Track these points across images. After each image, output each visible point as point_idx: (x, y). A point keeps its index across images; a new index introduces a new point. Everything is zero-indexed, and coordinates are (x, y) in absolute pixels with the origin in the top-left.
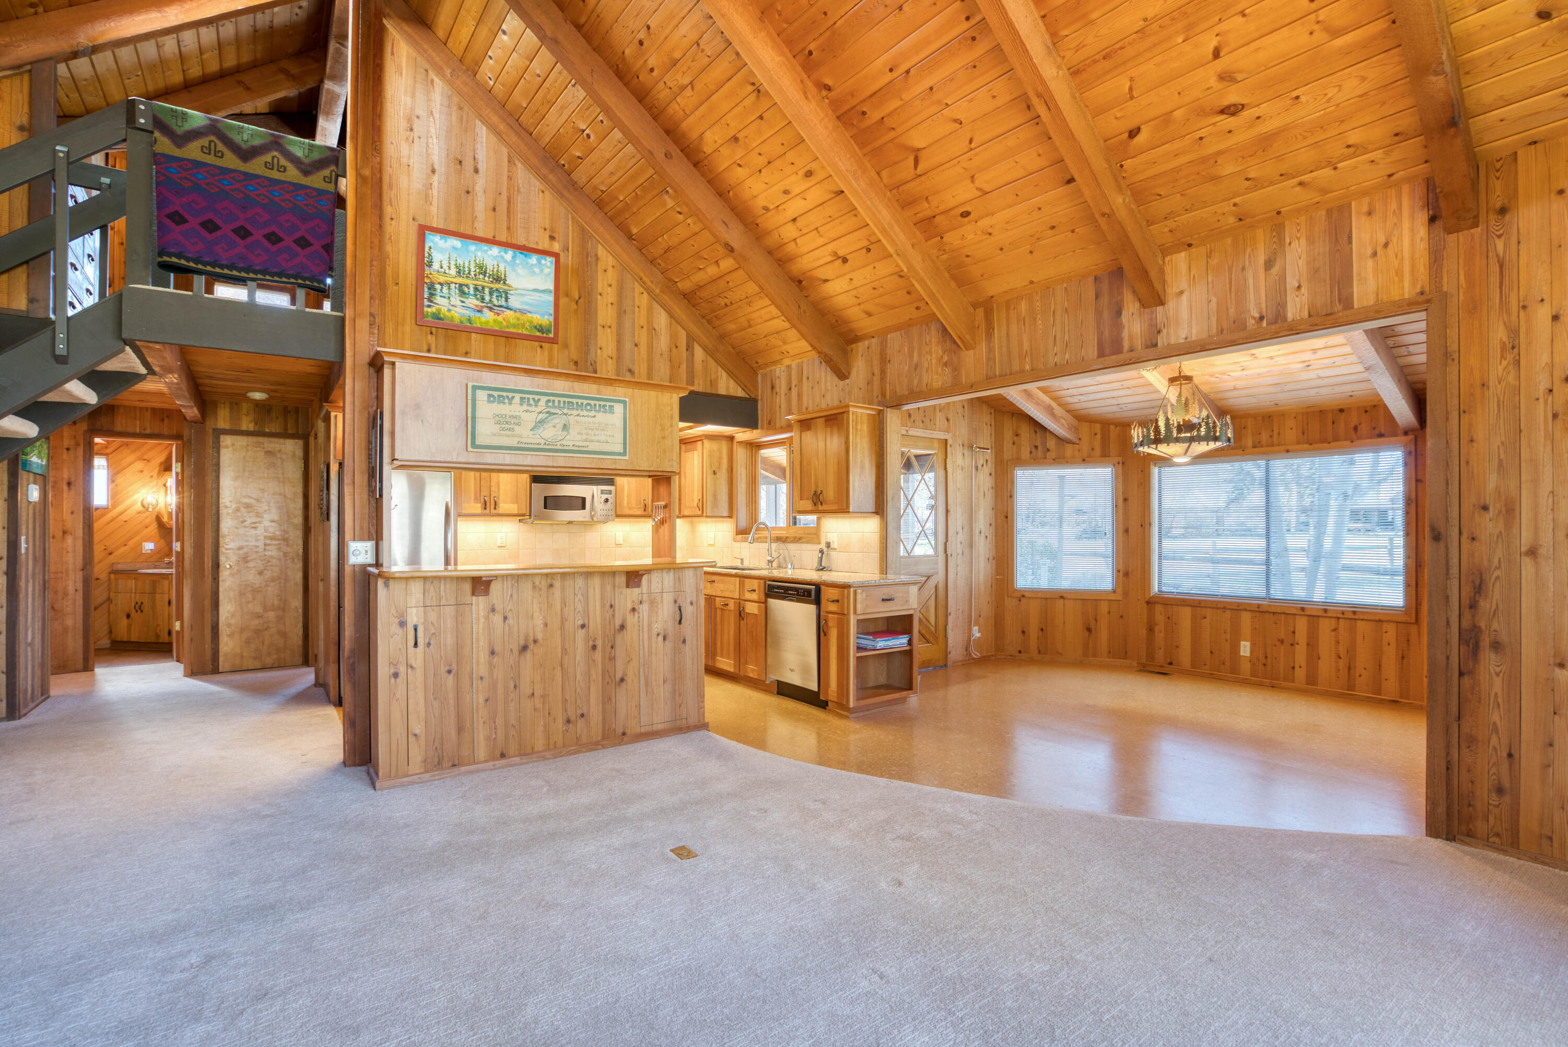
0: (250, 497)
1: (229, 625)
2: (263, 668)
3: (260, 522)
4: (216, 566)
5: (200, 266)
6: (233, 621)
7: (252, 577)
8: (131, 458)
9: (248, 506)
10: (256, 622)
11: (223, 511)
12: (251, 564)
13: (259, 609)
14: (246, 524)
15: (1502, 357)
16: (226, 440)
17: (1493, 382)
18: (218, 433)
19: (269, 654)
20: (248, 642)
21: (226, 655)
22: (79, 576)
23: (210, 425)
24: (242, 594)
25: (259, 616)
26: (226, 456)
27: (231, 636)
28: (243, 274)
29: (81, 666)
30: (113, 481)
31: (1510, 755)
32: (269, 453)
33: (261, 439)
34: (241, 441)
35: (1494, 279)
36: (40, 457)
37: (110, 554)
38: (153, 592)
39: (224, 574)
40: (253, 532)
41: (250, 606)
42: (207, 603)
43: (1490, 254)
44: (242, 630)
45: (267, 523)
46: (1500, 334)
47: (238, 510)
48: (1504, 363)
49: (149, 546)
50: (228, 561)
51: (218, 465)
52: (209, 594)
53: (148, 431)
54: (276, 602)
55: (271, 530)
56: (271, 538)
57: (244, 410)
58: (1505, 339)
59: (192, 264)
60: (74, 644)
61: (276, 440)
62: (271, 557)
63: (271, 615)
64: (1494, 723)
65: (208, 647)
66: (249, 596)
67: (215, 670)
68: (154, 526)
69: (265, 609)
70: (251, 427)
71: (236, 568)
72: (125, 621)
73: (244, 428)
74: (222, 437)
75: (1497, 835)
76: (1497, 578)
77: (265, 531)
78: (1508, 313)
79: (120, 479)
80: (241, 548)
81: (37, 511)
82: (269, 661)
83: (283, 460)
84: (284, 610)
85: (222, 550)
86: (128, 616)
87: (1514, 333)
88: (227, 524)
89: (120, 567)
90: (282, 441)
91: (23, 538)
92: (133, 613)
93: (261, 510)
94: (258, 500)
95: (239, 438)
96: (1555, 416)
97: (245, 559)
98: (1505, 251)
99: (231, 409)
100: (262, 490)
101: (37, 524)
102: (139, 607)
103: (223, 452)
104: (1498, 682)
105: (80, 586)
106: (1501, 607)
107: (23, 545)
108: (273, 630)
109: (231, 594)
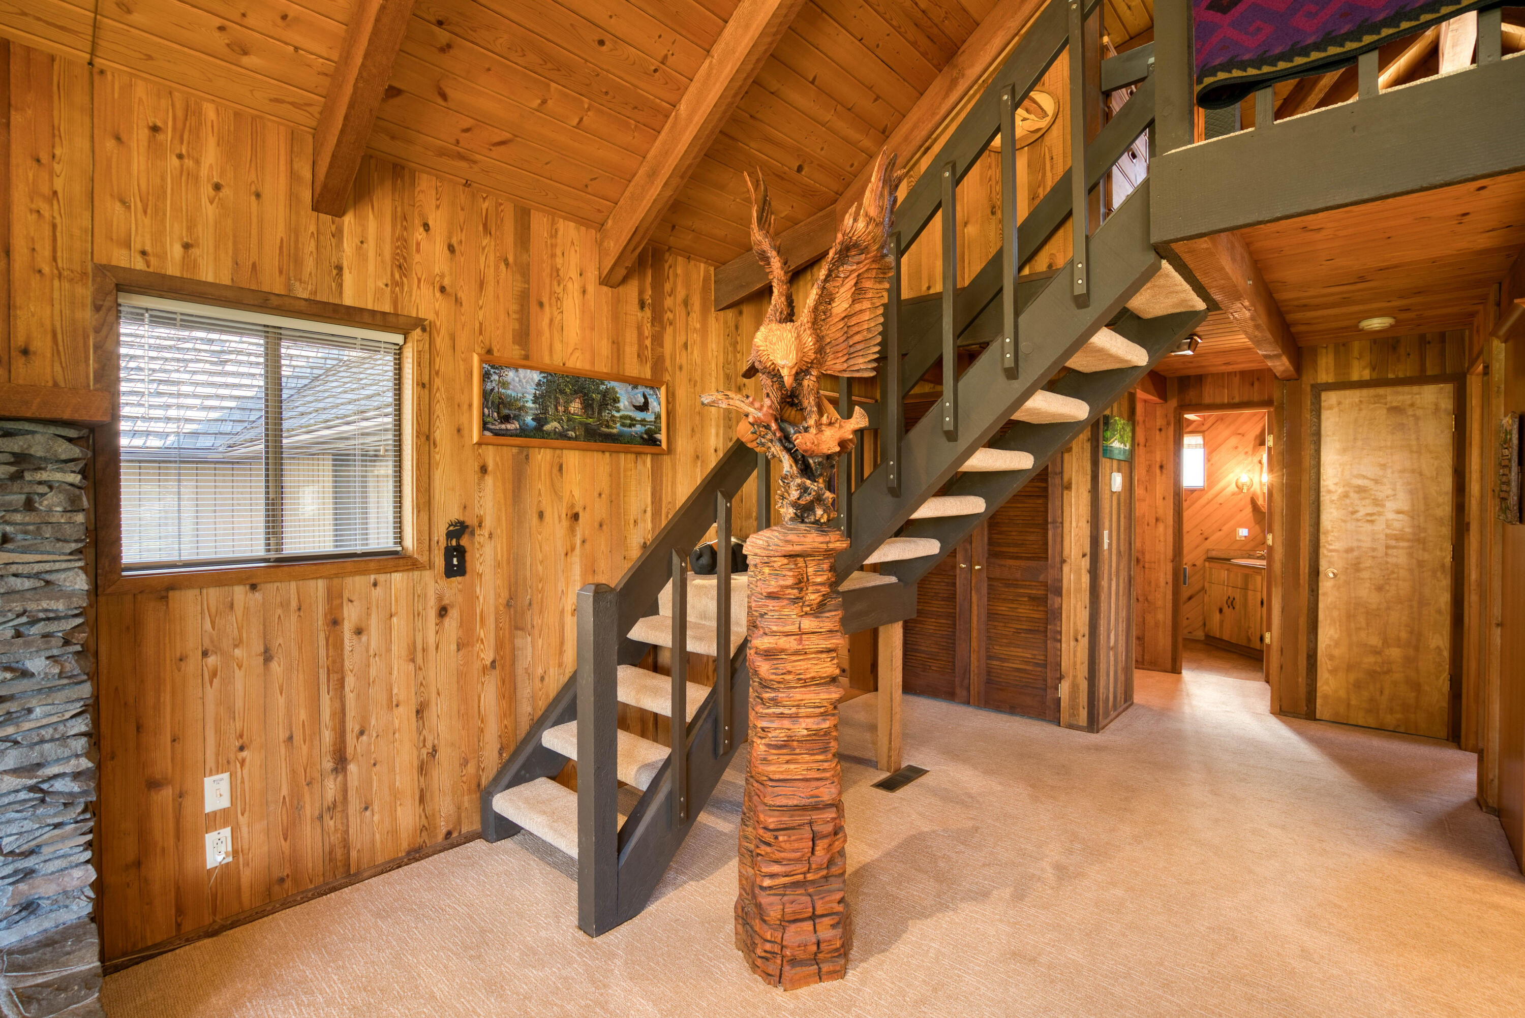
0: (1364, 477)
1: (1331, 657)
2: (1380, 730)
3: (1380, 514)
4: (1315, 572)
5: (1266, 69)
6: (1337, 652)
7: (1365, 592)
8: (1226, 433)
9: (1361, 490)
10: (1371, 659)
11: (1325, 498)
12: (1365, 575)
13: (1375, 641)
14: (1359, 515)
16: (1330, 399)
18: (1319, 389)
19: (1391, 711)
20: (1358, 686)
21: (1326, 697)
22: (1169, 567)
23: (1308, 380)
24: (1350, 616)
25: (1377, 652)
26: (1330, 421)
27: (1334, 672)
28: (1350, 46)
29: (1169, 666)
30: (1209, 461)
32: (1396, 410)
33: (1381, 391)
34: (1352, 396)
36: (1122, 442)
37: (1206, 539)
38: (1245, 588)
39: (1326, 586)
40: (1368, 527)
41: (1363, 634)
42: (1303, 621)
44: (1350, 668)
45: (1391, 516)
47: (1346, 495)
49: (1243, 532)
50: (1329, 570)
51: (1318, 434)
52: (1305, 611)
53: (1237, 400)
54: (1404, 635)
55: (1397, 525)
56: (1397, 539)
57: (1356, 354)
59: (1251, 71)
60: (1163, 640)
61: (1406, 389)
62: (1397, 565)
63: (1395, 653)
65: (1302, 680)
66: (1362, 620)
67: (1311, 715)
68: (1249, 509)
69: (1386, 642)
70: (1366, 375)
71: (1342, 578)
72: (1217, 616)
73: (1355, 377)
74: (1324, 395)
77: (1388, 526)
79: (1216, 458)
80: (1349, 550)
81: (1122, 500)
82: (1390, 720)
83: (1417, 418)
84: (1417, 649)
85: (1323, 551)
86: (1221, 611)
88: (1330, 515)
89: (1214, 554)
90: (1415, 389)
91: (1106, 533)
92: (1225, 609)
93: (1380, 496)
94: (1376, 481)
95: (1347, 393)
97: (1356, 566)
99: (1337, 353)
100: (1383, 466)
101: (1122, 516)
102: (1231, 603)
103: (1325, 415)
105: (1170, 578)
107: (1106, 541)
108: (1398, 676)
109: (1335, 614)
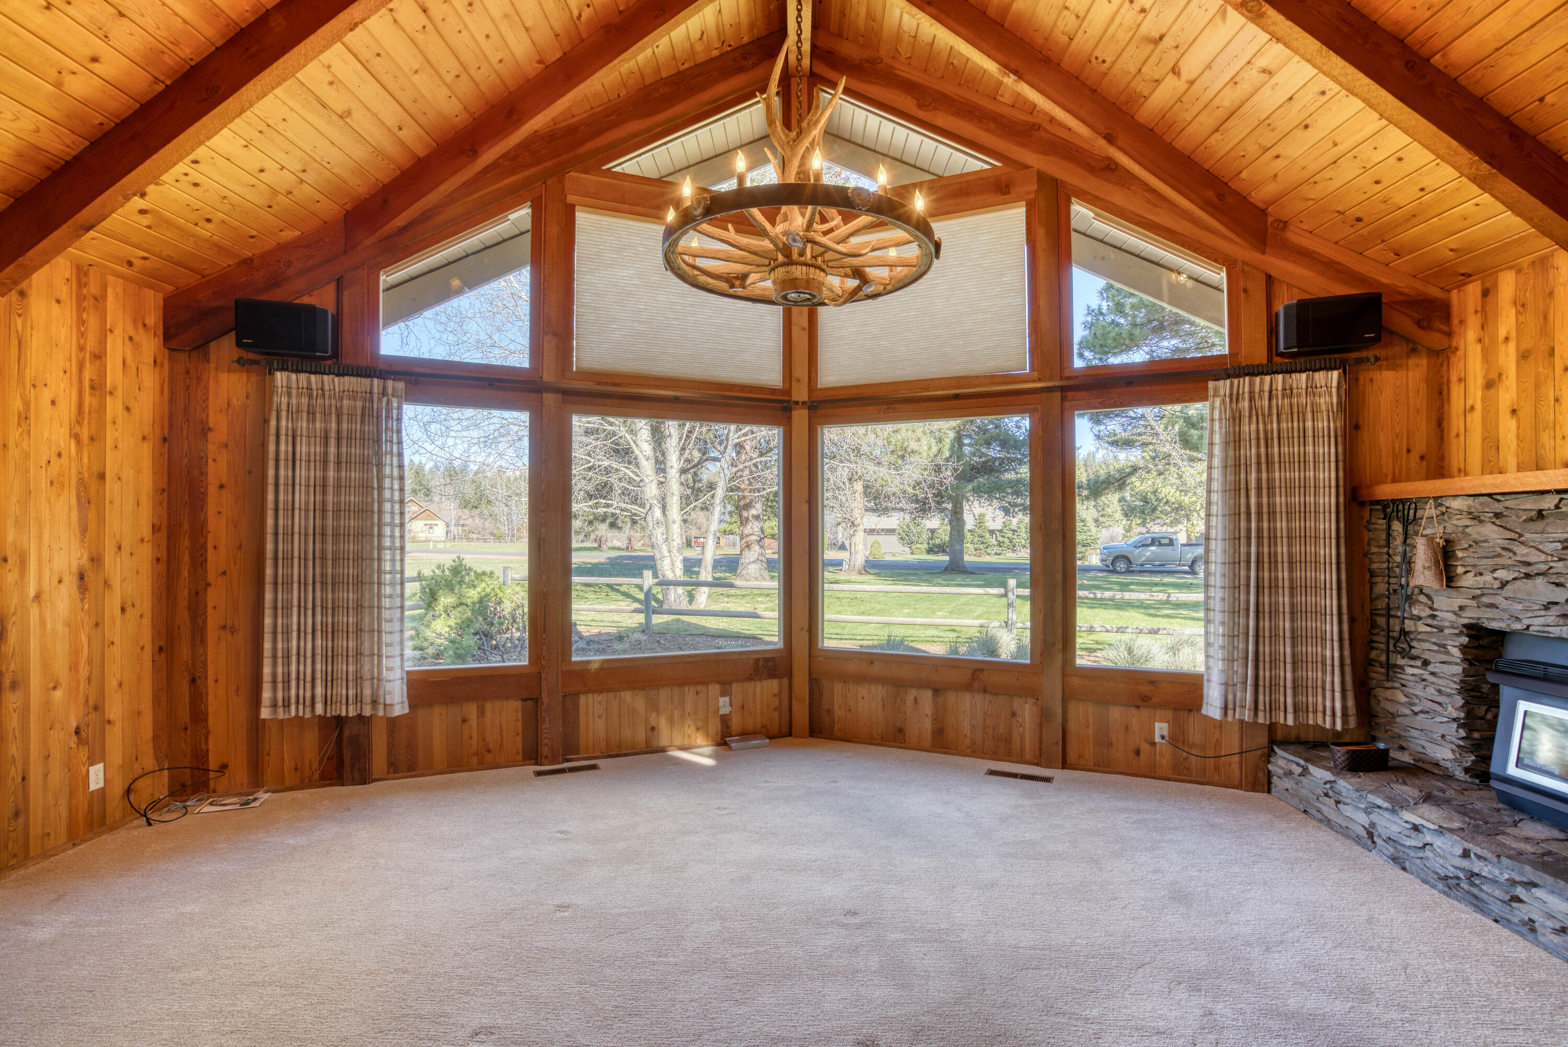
15: (19, 424)
17: (11, 445)
31: (24, 779)
35: (14, 350)
43: (12, 327)
46: (18, 404)
48: (20, 430)
58: (21, 409)
64: (13, 756)
75: (15, 856)
76: (14, 623)
78: (24, 387)
87: (27, 404)
96: (52, 483)
98: (22, 332)
104: (15, 717)
106: (17, 649)
